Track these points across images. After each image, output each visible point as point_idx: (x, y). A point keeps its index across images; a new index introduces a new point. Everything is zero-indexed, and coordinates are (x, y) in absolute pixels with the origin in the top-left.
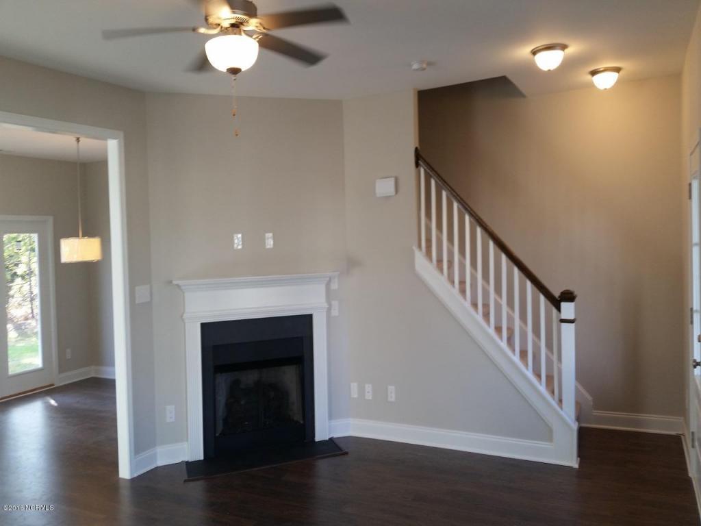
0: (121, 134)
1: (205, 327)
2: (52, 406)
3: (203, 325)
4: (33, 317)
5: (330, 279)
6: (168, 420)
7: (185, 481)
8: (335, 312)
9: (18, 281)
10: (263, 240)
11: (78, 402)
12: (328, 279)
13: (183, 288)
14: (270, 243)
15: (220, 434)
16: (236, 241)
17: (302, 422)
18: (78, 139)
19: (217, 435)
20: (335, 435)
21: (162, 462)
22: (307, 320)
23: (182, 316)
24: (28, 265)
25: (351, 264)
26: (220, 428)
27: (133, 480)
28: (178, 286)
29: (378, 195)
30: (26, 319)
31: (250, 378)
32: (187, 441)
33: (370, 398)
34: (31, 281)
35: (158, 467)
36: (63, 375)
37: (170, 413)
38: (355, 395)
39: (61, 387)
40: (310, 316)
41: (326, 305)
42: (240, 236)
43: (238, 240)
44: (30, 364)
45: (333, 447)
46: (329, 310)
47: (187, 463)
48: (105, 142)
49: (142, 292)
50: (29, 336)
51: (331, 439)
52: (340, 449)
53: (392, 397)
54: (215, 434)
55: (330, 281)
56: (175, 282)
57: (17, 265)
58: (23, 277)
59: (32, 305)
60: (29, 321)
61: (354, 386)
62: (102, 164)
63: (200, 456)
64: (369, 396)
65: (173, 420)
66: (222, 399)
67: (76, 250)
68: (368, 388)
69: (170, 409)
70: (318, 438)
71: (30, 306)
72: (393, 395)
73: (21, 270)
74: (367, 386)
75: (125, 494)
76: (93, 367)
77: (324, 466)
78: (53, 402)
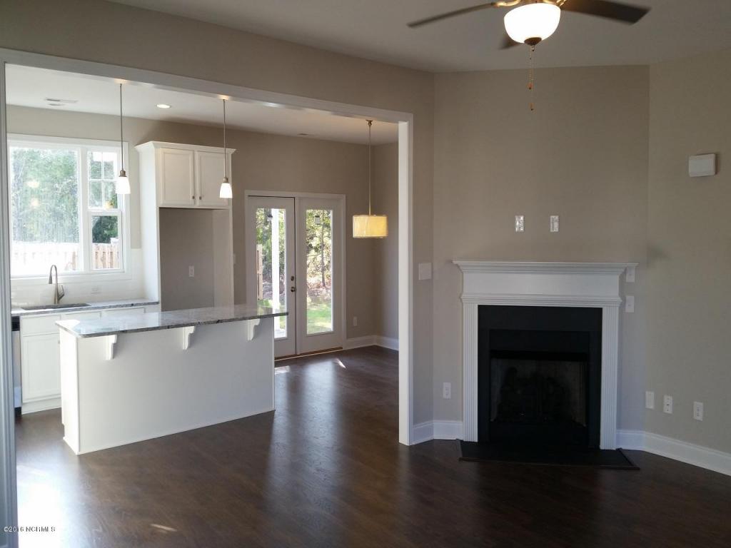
0: (411, 116)
1: (482, 309)
2: (340, 366)
3: (480, 307)
4: (324, 285)
5: (626, 270)
6: (445, 396)
7: (460, 459)
8: (630, 308)
9: (313, 252)
10: (547, 223)
11: (363, 367)
12: (623, 270)
13: (461, 268)
14: (555, 227)
15: (495, 420)
16: (518, 223)
17: (585, 425)
18: (370, 122)
19: (492, 420)
20: (624, 447)
21: (437, 435)
22: (595, 314)
23: (460, 297)
24: (321, 238)
25: (653, 254)
26: (494, 415)
27: (411, 447)
28: (457, 266)
29: (691, 176)
30: (319, 287)
31: (527, 368)
32: (462, 420)
33: (670, 412)
34: (323, 253)
35: (434, 440)
36: (350, 340)
37: (446, 390)
38: (650, 405)
39: (348, 350)
40: (600, 310)
41: (619, 299)
42: (522, 218)
43: (519, 222)
44: (322, 327)
45: (621, 459)
46: (622, 306)
47: (462, 441)
48: (396, 124)
49: (425, 269)
50: (321, 303)
51: (619, 450)
52: (630, 463)
53: (699, 415)
54: (490, 419)
55: (625, 273)
56: (455, 262)
57: (312, 238)
58: (316, 249)
59: (323, 274)
60: (321, 289)
61: (650, 396)
62: (393, 146)
63: (474, 438)
64: (668, 410)
65: (449, 396)
66: (497, 385)
67: (366, 226)
68: (668, 400)
69: (447, 386)
70: (603, 446)
71: (321, 276)
72: (701, 413)
73: (315, 243)
74: (666, 397)
75: (404, 458)
76: (375, 337)
77: (608, 478)
78: (341, 364)
